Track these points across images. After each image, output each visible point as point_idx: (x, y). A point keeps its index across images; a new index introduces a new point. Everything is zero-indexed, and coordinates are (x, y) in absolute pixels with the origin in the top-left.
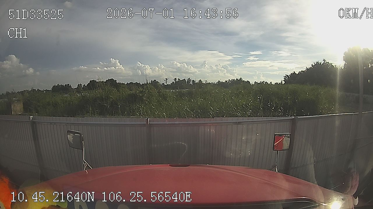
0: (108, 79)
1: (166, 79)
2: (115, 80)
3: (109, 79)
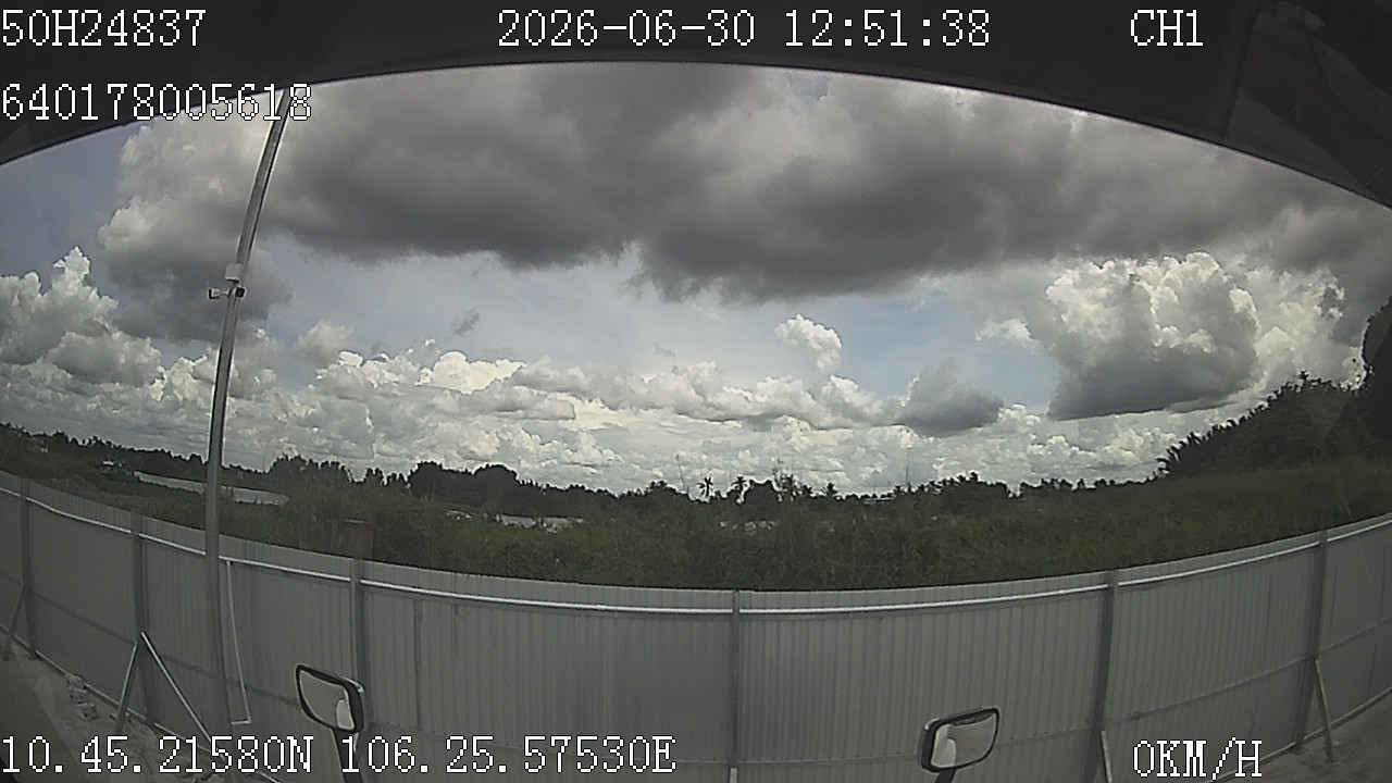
0: (483, 467)
1: (709, 481)
2: (513, 472)
3: (488, 465)
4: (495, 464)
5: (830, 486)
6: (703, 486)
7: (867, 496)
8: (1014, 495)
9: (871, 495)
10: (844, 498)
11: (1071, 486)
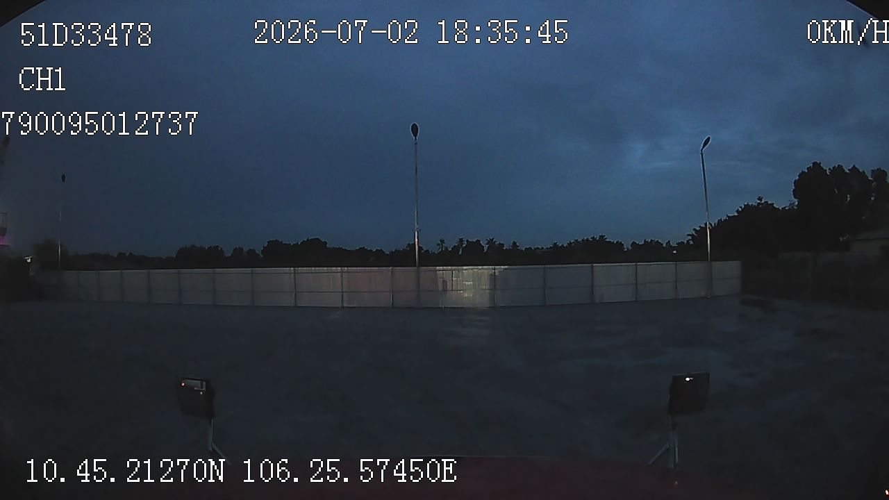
0: (305, 240)
1: (442, 241)
2: (325, 242)
3: (308, 239)
4: (313, 238)
5: (514, 243)
6: (438, 245)
7: (538, 248)
8: (628, 249)
9: (540, 247)
10: (524, 249)
11: (662, 244)
